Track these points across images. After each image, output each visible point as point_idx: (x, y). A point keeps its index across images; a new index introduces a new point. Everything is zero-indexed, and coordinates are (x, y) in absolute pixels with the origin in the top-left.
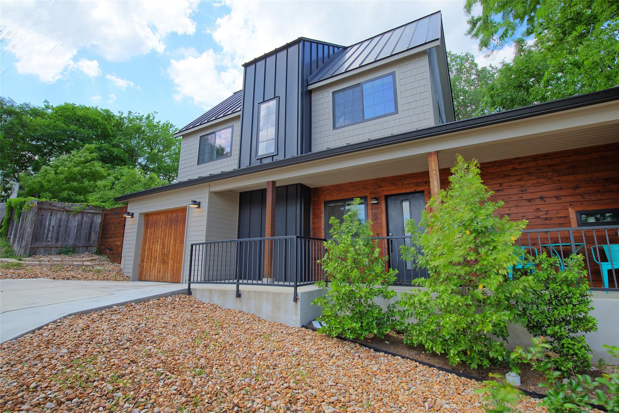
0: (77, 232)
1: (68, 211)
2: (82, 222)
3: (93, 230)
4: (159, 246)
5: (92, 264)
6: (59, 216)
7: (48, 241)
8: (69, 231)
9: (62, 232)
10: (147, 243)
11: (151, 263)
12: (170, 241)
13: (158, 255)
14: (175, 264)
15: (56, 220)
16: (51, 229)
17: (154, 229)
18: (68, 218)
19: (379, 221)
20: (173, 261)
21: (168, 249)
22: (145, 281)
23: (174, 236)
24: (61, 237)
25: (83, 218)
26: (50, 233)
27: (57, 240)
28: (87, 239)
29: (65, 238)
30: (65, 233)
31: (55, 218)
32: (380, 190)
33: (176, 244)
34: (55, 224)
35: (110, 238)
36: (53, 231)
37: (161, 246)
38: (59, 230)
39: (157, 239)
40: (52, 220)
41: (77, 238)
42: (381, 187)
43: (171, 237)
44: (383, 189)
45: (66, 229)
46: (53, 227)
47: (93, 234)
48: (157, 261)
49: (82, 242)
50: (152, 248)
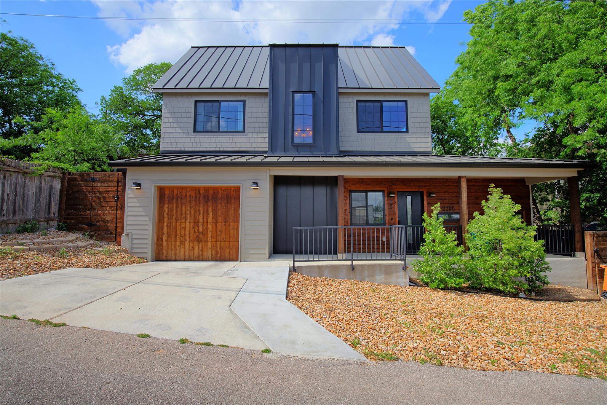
0: (35, 202)
1: (24, 173)
2: (40, 188)
3: (52, 199)
4: (188, 224)
5: (85, 245)
6: (14, 180)
7: (4, 215)
8: (27, 201)
9: (19, 202)
10: (166, 219)
11: (176, 241)
12: (207, 219)
13: (187, 233)
14: (219, 243)
15: (10, 185)
16: (6, 198)
17: (177, 204)
18: (25, 182)
19: (393, 209)
20: (214, 240)
21: (205, 227)
22: (167, 260)
23: (213, 214)
24: (19, 209)
25: (41, 183)
26: (5, 204)
27: (14, 213)
28: (47, 210)
29: (23, 211)
30: (23, 204)
31: (9, 182)
32: (394, 187)
33: (217, 222)
34: (10, 191)
35: (86, 210)
36: (8, 201)
37: (192, 224)
38: (15, 199)
39: (184, 216)
40: (6, 184)
41: (36, 210)
42: (395, 185)
43: (208, 214)
44: (397, 186)
45: (24, 198)
46: (8, 195)
47: (53, 204)
48: (188, 239)
49: (43, 215)
50: (176, 225)
